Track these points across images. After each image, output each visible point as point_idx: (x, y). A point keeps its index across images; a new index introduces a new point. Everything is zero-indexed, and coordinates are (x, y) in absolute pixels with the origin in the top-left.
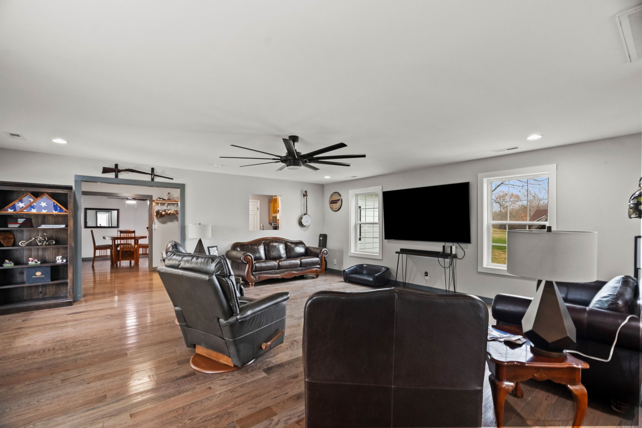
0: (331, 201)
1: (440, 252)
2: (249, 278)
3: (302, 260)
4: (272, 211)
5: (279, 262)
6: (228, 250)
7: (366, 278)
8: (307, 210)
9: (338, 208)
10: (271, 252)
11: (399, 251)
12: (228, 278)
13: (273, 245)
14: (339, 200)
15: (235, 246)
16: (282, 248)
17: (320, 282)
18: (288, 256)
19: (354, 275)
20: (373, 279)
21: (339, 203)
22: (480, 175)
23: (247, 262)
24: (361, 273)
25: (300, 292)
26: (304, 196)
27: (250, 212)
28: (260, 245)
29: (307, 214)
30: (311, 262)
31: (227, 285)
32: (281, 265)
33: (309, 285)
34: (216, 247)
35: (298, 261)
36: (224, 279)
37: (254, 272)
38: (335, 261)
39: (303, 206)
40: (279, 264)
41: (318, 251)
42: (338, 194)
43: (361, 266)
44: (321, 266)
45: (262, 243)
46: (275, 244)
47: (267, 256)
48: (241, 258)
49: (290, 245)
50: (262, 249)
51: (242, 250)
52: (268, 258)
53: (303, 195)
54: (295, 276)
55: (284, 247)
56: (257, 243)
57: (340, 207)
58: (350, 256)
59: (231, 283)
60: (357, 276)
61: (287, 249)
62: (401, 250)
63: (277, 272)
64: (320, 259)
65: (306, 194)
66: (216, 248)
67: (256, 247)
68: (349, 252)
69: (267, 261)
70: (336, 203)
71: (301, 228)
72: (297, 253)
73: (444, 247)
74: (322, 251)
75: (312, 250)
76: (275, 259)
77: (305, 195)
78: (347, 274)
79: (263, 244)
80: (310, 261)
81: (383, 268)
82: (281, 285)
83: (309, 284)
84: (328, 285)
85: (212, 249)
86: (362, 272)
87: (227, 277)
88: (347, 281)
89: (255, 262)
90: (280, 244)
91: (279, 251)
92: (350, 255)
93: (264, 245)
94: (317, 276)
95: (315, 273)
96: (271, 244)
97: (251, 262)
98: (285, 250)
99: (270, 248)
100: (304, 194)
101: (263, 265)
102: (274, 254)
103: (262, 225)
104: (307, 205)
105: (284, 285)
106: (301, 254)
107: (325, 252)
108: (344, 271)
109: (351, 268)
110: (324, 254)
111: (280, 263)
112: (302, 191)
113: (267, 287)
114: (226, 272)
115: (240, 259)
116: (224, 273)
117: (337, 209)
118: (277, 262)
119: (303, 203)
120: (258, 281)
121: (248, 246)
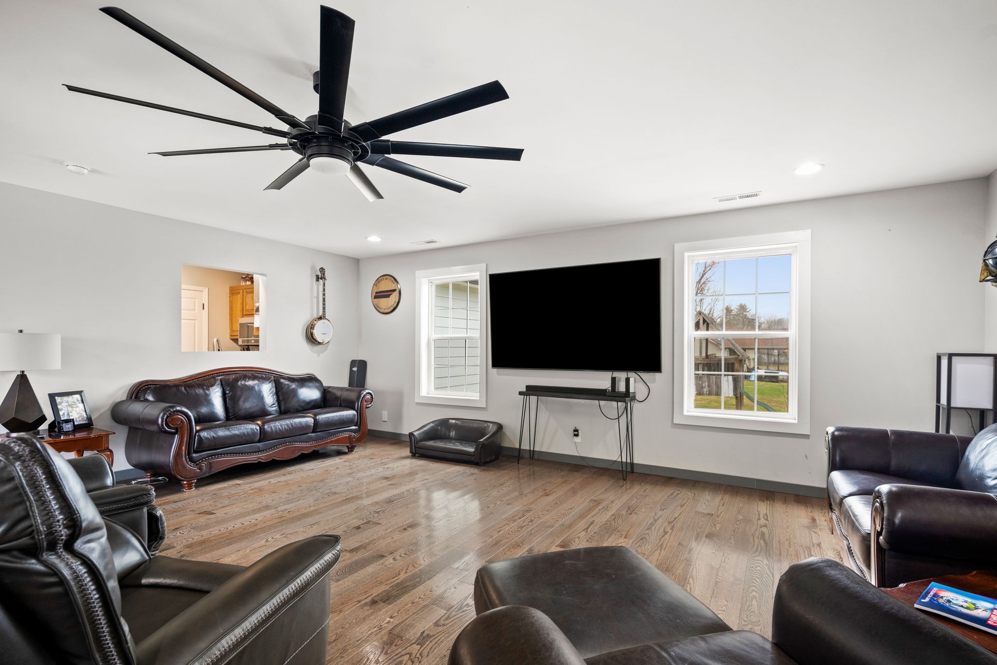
0: (376, 293)
1: (605, 390)
2: (180, 467)
3: (318, 417)
4: (239, 313)
5: (263, 424)
6: (118, 400)
7: (459, 447)
8: (324, 308)
9: (392, 308)
10: (242, 400)
11: (524, 389)
12: (61, 550)
13: (246, 385)
14: (395, 290)
15: (139, 391)
16: (267, 391)
17: (360, 461)
18: (283, 409)
19: (431, 443)
20: (476, 449)
21: (394, 297)
22: (678, 247)
23: (176, 429)
24: (445, 438)
25: (321, 490)
26: (318, 279)
27: (184, 314)
28: (212, 386)
29: (324, 317)
30: (339, 419)
31: (58, 589)
32: (269, 430)
33: (338, 471)
34: (80, 393)
35: (308, 420)
36: (33, 564)
37: (195, 452)
38: (385, 415)
39: (315, 300)
40: (264, 429)
41: (352, 396)
42: (393, 279)
43: (444, 423)
44: (359, 427)
45: (216, 381)
46: (250, 383)
47: (231, 410)
48: (158, 418)
49: (288, 385)
50: (216, 396)
51: (159, 399)
52: (233, 415)
53: (315, 278)
54: (303, 454)
55: (274, 390)
56: (205, 380)
57: (395, 305)
58: (417, 403)
59: (82, 570)
60: (440, 444)
61: (280, 393)
62: (528, 387)
63: (259, 447)
64: (357, 412)
65: (324, 274)
66: (78, 396)
67: (200, 391)
68: (416, 395)
69: (230, 422)
70: (388, 296)
71: (310, 347)
72: (304, 401)
73: (614, 380)
74: (362, 396)
75: (338, 393)
76: (251, 417)
77: (321, 276)
78: (417, 442)
79: (218, 382)
80: (336, 418)
81: (491, 425)
82: (271, 478)
83: (337, 468)
84: (380, 469)
85: (65, 398)
86: (448, 434)
87: (52, 547)
88: (417, 455)
89: (198, 428)
90: (263, 383)
91: (261, 398)
92: (417, 401)
93: (222, 385)
94: (351, 449)
95: (346, 443)
96: (239, 383)
97: (186, 427)
98: (275, 396)
99: (239, 393)
100: (317, 276)
101: (222, 433)
102: (247, 405)
103: (215, 340)
104: (324, 300)
105: (275, 476)
106: (312, 404)
107: (368, 397)
108: (411, 435)
109: (425, 428)
110: (366, 401)
111: (266, 427)
112: (313, 268)
113: (233, 485)
114: (43, 528)
115: (155, 422)
116: (31, 532)
117: (389, 308)
118: (258, 425)
119: (316, 295)
120: (207, 475)
121: (178, 390)
